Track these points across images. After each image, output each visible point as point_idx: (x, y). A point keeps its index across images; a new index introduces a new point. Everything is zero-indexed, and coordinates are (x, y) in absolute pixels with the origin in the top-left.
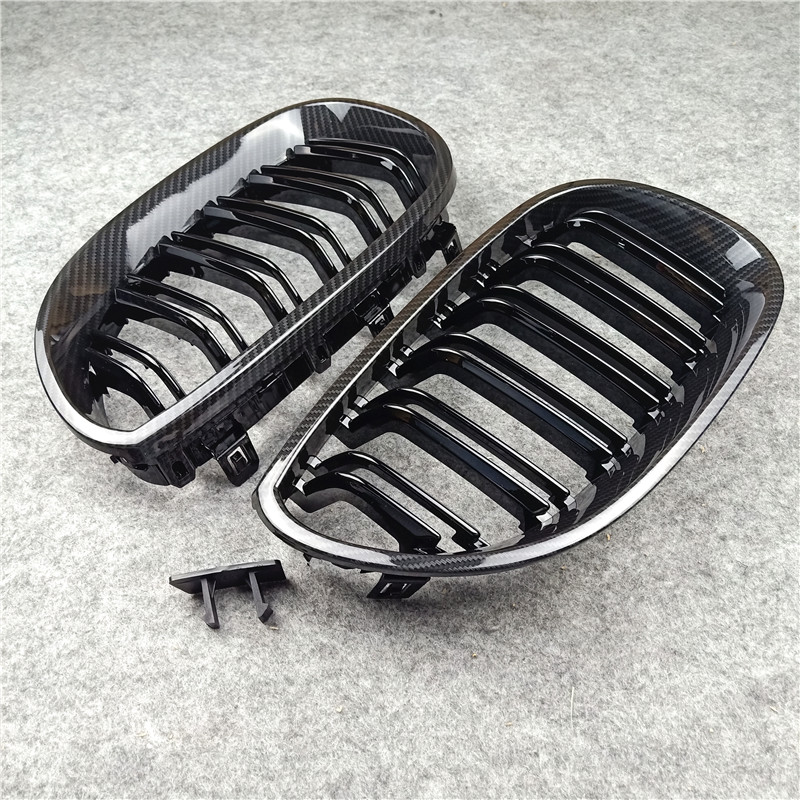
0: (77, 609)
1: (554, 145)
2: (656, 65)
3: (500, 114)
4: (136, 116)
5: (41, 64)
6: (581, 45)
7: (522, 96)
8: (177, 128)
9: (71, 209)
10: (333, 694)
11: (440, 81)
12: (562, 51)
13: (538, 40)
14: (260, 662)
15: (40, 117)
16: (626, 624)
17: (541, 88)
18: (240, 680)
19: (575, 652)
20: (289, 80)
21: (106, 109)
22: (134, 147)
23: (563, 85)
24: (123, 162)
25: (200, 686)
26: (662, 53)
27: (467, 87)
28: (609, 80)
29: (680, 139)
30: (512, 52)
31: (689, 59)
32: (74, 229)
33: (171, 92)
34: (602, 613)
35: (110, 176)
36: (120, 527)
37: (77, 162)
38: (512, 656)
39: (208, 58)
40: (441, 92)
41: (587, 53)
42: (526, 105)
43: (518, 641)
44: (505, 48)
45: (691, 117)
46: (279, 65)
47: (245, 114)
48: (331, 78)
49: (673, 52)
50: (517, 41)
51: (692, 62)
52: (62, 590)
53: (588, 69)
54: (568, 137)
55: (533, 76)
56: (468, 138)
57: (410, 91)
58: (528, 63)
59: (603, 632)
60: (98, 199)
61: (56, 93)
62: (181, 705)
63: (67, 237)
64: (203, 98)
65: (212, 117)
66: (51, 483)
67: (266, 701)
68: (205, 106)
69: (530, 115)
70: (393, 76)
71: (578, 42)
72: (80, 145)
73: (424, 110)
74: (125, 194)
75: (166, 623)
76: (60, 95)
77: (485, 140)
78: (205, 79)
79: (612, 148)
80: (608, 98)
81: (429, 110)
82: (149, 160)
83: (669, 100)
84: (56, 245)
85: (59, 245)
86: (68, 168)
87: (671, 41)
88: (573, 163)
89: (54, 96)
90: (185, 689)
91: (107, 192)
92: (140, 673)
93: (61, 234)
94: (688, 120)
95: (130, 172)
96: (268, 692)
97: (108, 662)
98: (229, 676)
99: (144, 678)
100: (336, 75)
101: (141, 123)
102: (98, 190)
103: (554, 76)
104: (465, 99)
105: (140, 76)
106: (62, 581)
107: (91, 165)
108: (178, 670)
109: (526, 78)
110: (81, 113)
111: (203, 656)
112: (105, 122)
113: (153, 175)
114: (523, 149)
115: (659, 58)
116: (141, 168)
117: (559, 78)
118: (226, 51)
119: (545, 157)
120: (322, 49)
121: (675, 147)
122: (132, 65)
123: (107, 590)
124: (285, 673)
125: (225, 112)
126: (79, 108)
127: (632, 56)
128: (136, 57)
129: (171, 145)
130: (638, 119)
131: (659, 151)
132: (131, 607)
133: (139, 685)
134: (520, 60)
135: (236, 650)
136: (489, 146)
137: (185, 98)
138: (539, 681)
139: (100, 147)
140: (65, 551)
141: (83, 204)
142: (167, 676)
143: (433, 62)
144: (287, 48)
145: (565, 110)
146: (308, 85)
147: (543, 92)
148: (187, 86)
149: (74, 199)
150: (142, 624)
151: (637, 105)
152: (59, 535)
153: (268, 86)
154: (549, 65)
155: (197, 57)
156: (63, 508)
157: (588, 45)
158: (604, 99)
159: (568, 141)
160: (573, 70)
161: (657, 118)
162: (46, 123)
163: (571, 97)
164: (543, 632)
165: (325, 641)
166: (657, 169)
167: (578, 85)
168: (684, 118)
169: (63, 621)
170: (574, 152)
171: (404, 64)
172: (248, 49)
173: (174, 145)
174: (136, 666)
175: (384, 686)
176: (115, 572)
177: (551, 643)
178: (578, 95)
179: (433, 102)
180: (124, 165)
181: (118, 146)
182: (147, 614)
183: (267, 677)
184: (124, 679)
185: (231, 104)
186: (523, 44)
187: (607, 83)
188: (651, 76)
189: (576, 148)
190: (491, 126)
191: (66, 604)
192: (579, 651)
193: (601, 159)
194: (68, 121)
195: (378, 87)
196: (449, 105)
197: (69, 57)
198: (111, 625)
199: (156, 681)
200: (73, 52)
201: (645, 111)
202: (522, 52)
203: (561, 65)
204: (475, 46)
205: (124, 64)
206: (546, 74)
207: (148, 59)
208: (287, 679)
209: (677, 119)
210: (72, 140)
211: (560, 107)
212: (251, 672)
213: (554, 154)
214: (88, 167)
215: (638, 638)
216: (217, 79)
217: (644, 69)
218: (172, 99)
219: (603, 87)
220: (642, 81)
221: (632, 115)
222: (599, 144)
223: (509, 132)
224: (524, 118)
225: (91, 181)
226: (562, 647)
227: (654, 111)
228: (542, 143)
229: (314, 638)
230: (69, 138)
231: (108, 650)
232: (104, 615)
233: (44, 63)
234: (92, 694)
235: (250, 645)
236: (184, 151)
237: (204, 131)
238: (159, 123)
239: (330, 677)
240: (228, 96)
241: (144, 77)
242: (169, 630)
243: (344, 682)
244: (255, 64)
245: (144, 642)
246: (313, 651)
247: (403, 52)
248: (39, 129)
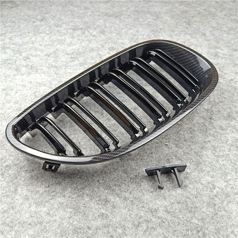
0: (8, 194)
1: (188, 37)
2: (222, 13)
3: (169, 26)
4: (46, 23)
5: (16, 6)
6: (196, 6)
7: (177, 21)
8: (59, 27)
9: (21, 51)
10: (106, 235)
11: (149, 16)
12: (190, 8)
13: (182, 4)
14: (78, 219)
15: (13, 22)
16: (224, 212)
17: (183, 19)
18: (69, 227)
19: (204, 222)
20: (98, 14)
21: (35, 20)
22: (44, 32)
23: (191, 18)
24: (40, 37)
25: (54, 228)
26: (224, 9)
27: (158, 17)
28: (206, 17)
29: (232, 36)
30: (173, 8)
31: (233, 12)
32: (21, 57)
33: (58, 16)
34: (214, 207)
35: (35, 41)
36: (28, 163)
37: (24, 36)
38: (178, 222)
39: (71, 6)
40: (149, 19)
41: (199, 9)
42: (178, 24)
43: (181, 216)
44: (171, 6)
45: (236, 30)
46: (94, 9)
47: (82, 23)
48: (112, 13)
49: (228, 10)
50: (174, 4)
51: (234, 13)
52: (4, 186)
53: (199, 14)
54: (193, 35)
55: (180, 15)
56: (158, 33)
57: (138, 18)
58: (179, 11)
59: (215, 215)
60: (30, 48)
61: (20, 15)
62: (46, 235)
63: (19, 60)
64: (68, 18)
65: (71, 24)
66: (4, 145)
67: (80, 236)
68: (69, 20)
69: (180, 27)
70: (133, 14)
71: (195, 5)
72: (26, 31)
73: (143, 24)
74: (40, 47)
75: (42, 201)
76: (21, 15)
77: (164, 34)
78: (69, 13)
79: (208, 38)
80: (206, 23)
81: (145, 24)
82: (49, 37)
83: (228, 24)
84: (14, 62)
85: (15, 62)
86: (21, 38)
87: (227, 6)
88: (195, 43)
89: (19, 16)
90: (48, 229)
91: (33, 46)
92: (30, 221)
93: (16, 59)
94: (234, 31)
95: (42, 40)
96: (81, 232)
97: (18, 216)
98: (65, 224)
99: (32, 224)
100: (113, 13)
101: (47, 25)
102: (31, 45)
103: (187, 15)
104: (157, 21)
105: (48, 11)
106: (4, 182)
107: (29, 37)
108: (45, 221)
109: (178, 16)
110: (27, 21)
111: (56, 216)
112: (35, 24)
113: (50, 41)
114: (177, 38)
115: (223, 11)
116: (46, 39)
117: (189, 16)
118: (77, 4)
119: (185, 40)
120: (109, 5)
121: (231, 39)
122: (46, 7)
123: (20, 187)
124: (88, 224)
125: (75, 22)
126: (27, 20)
127: (214, 10)
128: (47, 5)
129: (57, 32)
130: (217, 30)
131: (225, 40)
132: (29, 194)
133: (29, 226)
134: (175, 10)
135: (68, 214)
136: (165, 36)
137: (62, 18)
138: (190, 234)
139: (33, 32)
140: (6, 171)
141: (25, 49)
142: (41, 223)
143: (146, 10)
144: (97, 4)
145: (192, 26)
146: (104, 15)
147: (184, 20)
148: (63, 14)
149: (22, 48)
150: (33, 201)
151: (217, 25)
152: (4, 165)
153: (90, 15)
154: (185, 12)
155: (67, 6)
156: (7, 154)
157: (199, 6)
158: (205, 23)
159: (193, 36)
160: (194, 14)
161: (224, 29)
162: (15, 24)
163: (193, 22)
164: (191, 213)
165: (104, 212)
166: (225, 46)
167: (196, 18)
168: (233, 30)
169: (2, 198)
170: (195, 39)
171: (137, 10)
172: (84, 4)
173: (58, 32)
174: (29, 218)
175: (127, 233)
176: (24, 180)
177: (194, 218)
178: (196, 21)
179: (146, 22)
180: (40, 38)
181: (39, 32)
182: (35, 197)
183: (80, 226)
184: (24, 223)
185: (78, 20)
186: (176, 5)
187: (206, 18)
188: (221, 16)
189: (196, 38)
190: (166, 30)
191: (4, 191)
192: (205, 222)
193: (205, 42)
194: (22, 23)
195: (128, 17)
196: (152, 23)
197: (25, 4)
198: (21, 201)
199: (36, 225)
200: (27, 3)
201: (219, 27)
202: (176, 8)
203: (190, 12)
204: (160, 6)
205: (43, 7)
206: (185, 15)
207: (51, 6)
208: (88, 227)
209: (231, 30)
210: (23, 29)
211: (190, 25)
212: (74, 223)
213: (188, 40)
214: (28, 38)
215: (229, 218)
216: (74, 13)
217: (218, 14)
218: (58, 18)
219: (205, 19)
220: (218, 18)
221: (215, 28)
222: (204, 37)
223: (172, 32)
224: (177, 28)
225: (28, 42)
226: (198, 220)
227: (223, 27)
228: (184, 36)
229: (99, 211)
230: (22, 29)
231: (19, 211)
232: (18, 196)
233: (17, 6)
234: (11, 229)
235: (74, 212)
236: (61, 34)
237: (68, 28)
238: (53, 25)
239: (105, 227)
240: (77, 18)
241: (49, 11)
242: (43, 204)
243: (111, 230)
244: (86, 8)
245: (33, 208)
246: (99, 216)
247: (136, 6)
248: (13, 26)
